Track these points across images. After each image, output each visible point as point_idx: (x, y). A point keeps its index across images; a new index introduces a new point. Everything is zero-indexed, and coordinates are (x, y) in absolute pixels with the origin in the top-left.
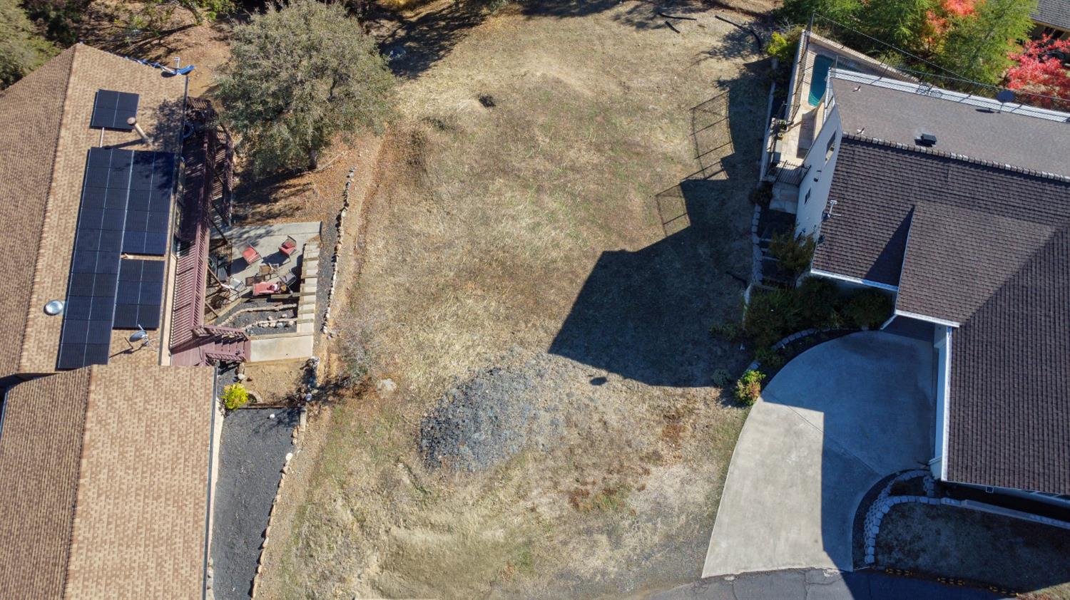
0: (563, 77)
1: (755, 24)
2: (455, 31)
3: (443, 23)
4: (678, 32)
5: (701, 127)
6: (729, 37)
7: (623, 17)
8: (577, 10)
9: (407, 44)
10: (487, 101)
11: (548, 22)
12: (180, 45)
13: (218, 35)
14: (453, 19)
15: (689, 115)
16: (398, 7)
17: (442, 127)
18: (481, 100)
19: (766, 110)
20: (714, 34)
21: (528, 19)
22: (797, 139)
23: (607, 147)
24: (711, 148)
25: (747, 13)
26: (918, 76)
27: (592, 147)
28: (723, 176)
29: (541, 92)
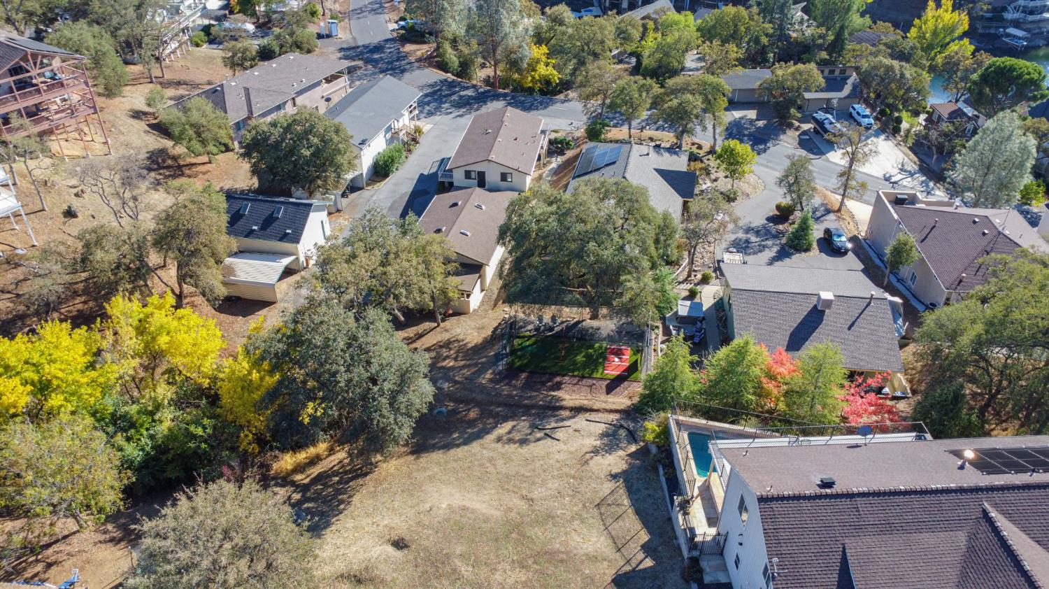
0: (468, 504)
1: (622, 419)
2: (351, 483)
3: (337, 479)
4: (558, 440)
5: (611, 521)
6: (604, 435)
7: (505, 438)
8: (461, 440)
9: (306, 505)
10: (399, 544)
11: (437, 456)
12: (60, 557)
13: (102, 537)
14: (346, 473)
15: (596, 512)
16: (287, 473)
17: (359, 581)
18: (392, 544)
19: (662, 490)
20: (590, 435)
21: (418, 458)
22: (702, 510)
23: (530, 561)
24: (628, 538)
25: (611, 411)
26: (777, 431)
27: (516, 565)
28: (649, 563)
29: (452, 522)
